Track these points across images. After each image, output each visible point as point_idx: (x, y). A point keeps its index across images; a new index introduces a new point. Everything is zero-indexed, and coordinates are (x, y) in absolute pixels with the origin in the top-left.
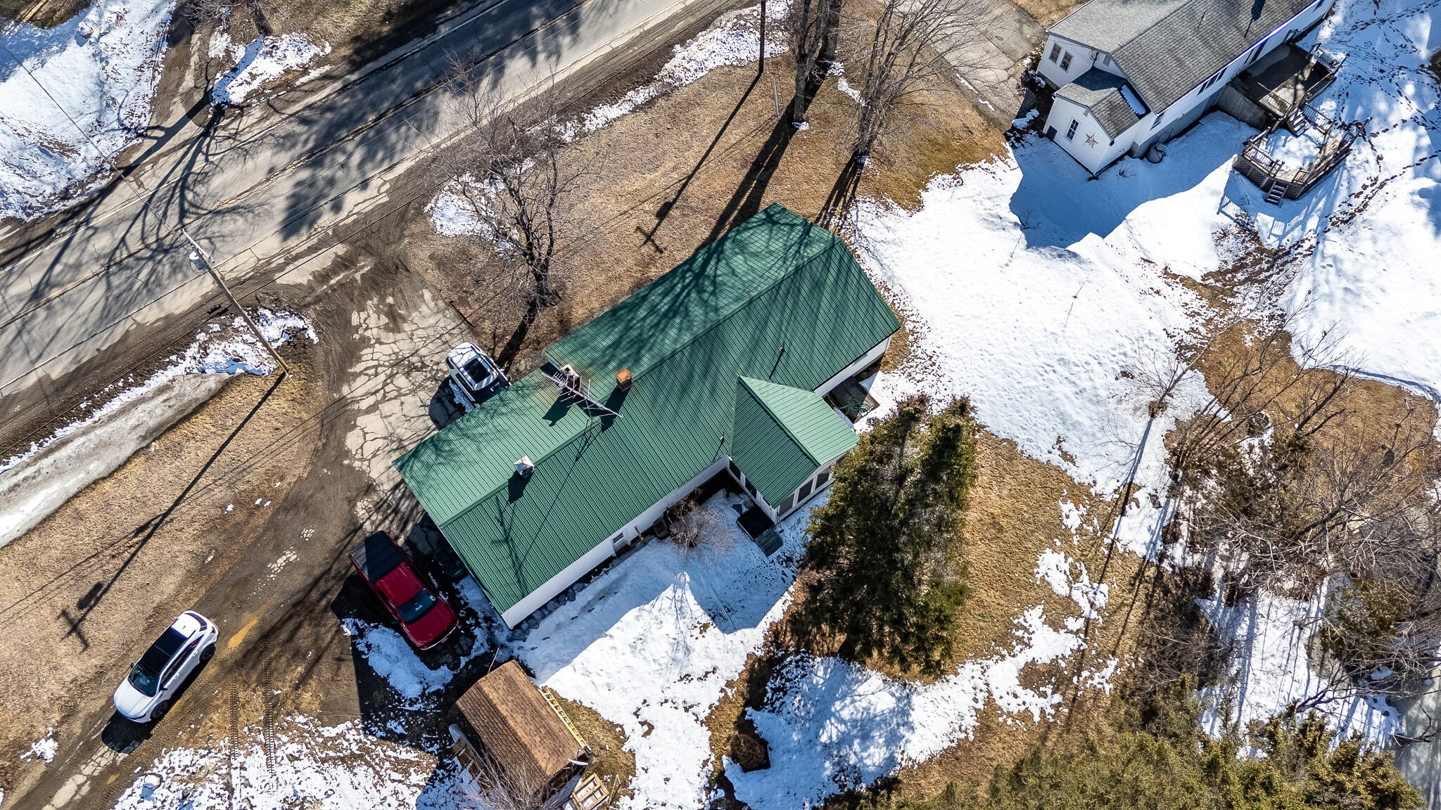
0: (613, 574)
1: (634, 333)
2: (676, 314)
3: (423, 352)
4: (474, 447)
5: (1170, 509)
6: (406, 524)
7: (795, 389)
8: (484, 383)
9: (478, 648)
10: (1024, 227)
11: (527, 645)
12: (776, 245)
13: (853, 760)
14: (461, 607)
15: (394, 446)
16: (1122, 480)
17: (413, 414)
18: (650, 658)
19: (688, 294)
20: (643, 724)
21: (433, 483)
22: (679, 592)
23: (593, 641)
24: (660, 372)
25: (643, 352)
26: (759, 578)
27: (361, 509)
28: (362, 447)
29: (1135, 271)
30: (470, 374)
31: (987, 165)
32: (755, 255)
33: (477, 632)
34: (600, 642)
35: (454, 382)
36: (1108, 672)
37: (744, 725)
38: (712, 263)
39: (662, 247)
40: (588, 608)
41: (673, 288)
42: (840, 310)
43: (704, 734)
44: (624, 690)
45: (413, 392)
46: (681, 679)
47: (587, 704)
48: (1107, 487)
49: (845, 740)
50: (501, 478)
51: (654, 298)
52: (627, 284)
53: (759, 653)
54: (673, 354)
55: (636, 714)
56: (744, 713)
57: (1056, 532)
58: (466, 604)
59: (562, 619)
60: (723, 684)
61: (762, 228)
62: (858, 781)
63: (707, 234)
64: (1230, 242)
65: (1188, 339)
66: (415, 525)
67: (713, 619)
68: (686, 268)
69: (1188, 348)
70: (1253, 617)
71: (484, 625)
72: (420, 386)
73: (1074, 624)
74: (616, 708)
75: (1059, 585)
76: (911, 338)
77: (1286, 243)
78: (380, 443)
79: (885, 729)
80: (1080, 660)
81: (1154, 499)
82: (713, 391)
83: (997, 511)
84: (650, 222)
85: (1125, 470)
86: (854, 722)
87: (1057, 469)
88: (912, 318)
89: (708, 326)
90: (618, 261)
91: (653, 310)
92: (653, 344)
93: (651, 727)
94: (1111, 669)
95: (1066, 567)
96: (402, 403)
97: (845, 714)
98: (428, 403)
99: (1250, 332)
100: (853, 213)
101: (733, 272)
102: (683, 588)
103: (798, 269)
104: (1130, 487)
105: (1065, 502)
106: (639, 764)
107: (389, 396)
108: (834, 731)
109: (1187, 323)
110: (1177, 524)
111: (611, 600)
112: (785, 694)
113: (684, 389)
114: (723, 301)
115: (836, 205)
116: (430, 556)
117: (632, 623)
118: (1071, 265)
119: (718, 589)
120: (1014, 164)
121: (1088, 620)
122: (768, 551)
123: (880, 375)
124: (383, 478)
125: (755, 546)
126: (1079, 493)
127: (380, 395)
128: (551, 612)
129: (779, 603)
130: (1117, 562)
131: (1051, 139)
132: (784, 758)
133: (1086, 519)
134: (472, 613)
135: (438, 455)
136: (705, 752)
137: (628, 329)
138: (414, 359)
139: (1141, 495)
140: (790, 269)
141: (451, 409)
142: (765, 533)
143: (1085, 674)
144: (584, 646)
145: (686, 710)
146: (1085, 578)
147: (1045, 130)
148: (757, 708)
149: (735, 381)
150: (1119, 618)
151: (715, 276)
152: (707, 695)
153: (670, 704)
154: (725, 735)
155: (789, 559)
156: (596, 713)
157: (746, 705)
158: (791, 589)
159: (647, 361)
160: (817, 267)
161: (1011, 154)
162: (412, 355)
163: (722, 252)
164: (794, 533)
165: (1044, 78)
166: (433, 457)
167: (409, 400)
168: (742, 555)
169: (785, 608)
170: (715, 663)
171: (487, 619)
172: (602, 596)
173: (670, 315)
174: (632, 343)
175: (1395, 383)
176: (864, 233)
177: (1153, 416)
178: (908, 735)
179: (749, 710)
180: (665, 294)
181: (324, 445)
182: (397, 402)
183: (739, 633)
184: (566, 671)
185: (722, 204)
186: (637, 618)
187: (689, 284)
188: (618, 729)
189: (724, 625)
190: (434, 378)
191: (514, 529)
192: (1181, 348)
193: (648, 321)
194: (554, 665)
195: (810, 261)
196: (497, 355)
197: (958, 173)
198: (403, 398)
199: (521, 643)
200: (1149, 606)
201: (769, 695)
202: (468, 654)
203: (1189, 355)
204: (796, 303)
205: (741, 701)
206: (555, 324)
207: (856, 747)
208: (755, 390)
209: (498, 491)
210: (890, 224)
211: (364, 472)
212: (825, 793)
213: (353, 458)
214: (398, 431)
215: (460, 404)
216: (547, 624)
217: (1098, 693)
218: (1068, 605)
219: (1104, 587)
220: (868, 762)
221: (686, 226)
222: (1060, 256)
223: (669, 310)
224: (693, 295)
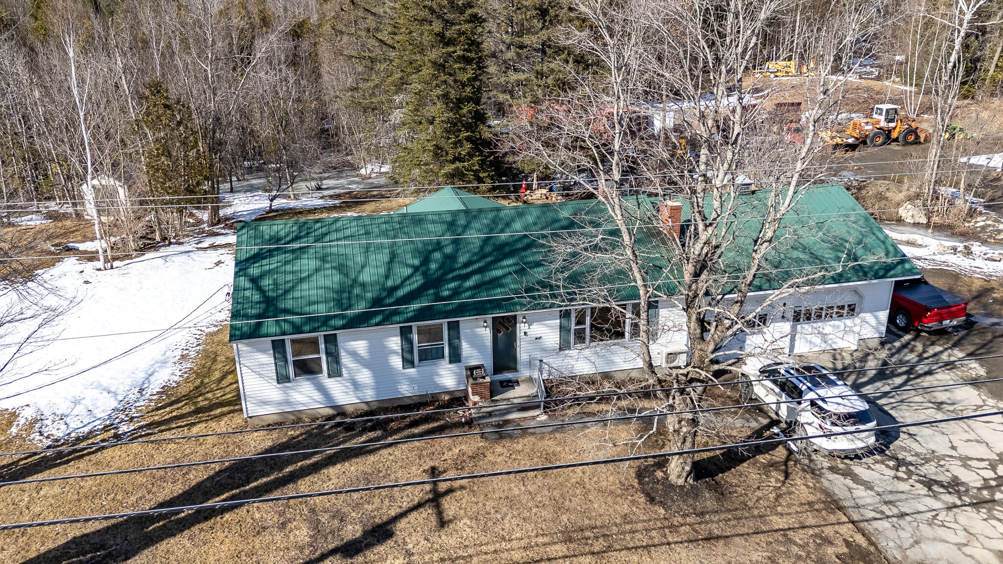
19: (466, 265)
38: (400, 293)
41: (477, 287)
45: (936, 457)
96: (953, 449)
101: (393, 257)
138: (950, 498)
151: (416, 269)
162: (957, 506)
167: (942, 450)
173: (507, 249)
180: (495, 283)
182: (964, 451)
187: (454, 279)
190: (899, 461)
198: (954, 455)
223: (506, 256)
224: (462, 259)
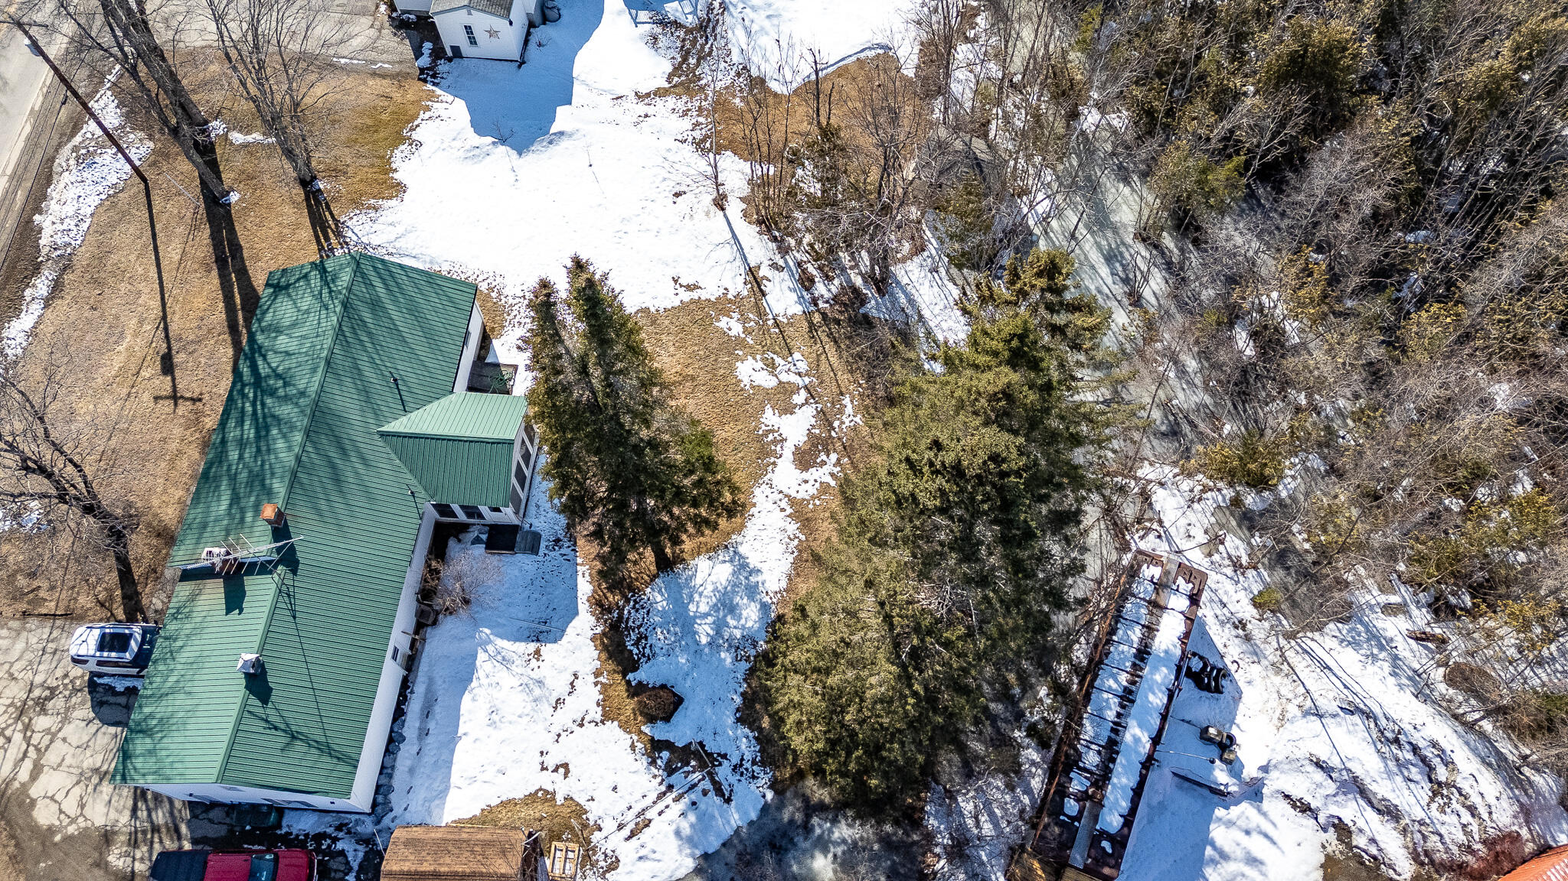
0: (419, 688)
1: (243, 476)
2: (267, 429)
3: (39, 679)
4: (182, 696)
5: (791, 264)
6: (177, 830)
7: (436, 403)
8: (134, 645)
9: (355, 856)
10: (503, 141)
11: (398, 810)
12: (306, 302)
13: (738, 634)
14: (305, 842)
15: (95, 780)
16: (742, 271)
17: (85, 738)
18: (515, 718)
19: (263, 404)
20: (556, 770)
21: (171, 759)
22: (490, 648)
23: (453, 751)
24: (301, 484)
25: (268, 482)
26: (547, 577)
27: (117, 859)
28: (61, 812)
29: (616, 112)
30: (110, 650)
31: (428, 114)
32: (294, 325)
33: (340, 846)
34: (460, 747)
35: (101, 675)
36: (849, 410)
37: (637, 690)
38: (260, 362)
39: (195, 396)
40: (424, 733)
41: (243, 411)
42: (413, 311)
43: (612, 727)
44: (516, 761)
45: (66, 720)
46: (555, 708)
47: (495, 802)
48: (737, 285)
49: (719, 626)
50: (237, 690)
51: (233, 434)
52: (194, 453)
53: (599, 630)
54: (298, 459)
55: (544, 769)
56: (628, 683)
57: (732, 347)
58: (307, 835)
59: (408, 763)
60: (592, 679)
61: (279, 300)
62: (754, 644)
63: (230, 352)
64: (663, 42)
65: (698, 134)
66: (189, 824)
67: (538, 640)
68: (239, 386)
69: (704, 140)
70: (902, 288)
71: (341, 835)
72: (67, 709)
73: (800, 398)
74: (522, 781)
75: (767, 381)
76: (494, 295)
77: (702, 14)
78: (77, 791)
79: (740, 590)
80: (825, 418)
81: (774, 266)
82: (364, 461)
83: (679, 368)
84: (164, 384)
85: (739, 262)
86: (715, 608)
87: (692, 301)
88: (480, 279)
89: (308, 412)
90: (164, 440)
91: (242, 444)
92: (271, 468)
93: (566, 766)
94: (849, 406)
95: (760, 364)
96: (64, 740)
97: (704, 608)
98: (92, 715)
99: (734, 96)
100: (350, 234)
101: (287, 353)
102: (490, 642)
103: (345, 305)
104: (752, 272)
105: (719, 320)
106: (581, 800)
107: (43, 746)
108: (707, 628)
109: (687, 123)
110: (804, 271)
111: (437, 709)
112: (646, 638)
113: (337, 480)
114: (301, 384)
115: (327, 239)
116: (231, 831)
117: (472, 708)
118: (564, 143)
119: (520, 615)
120: (450, 98)
121: (806, 387)
122: (534, 549)
123: (496, 343)
124: (113, 815)
125: (520, 556)
126: (723, 305)
127: (32, 753)
128: (393, 767)
129: (580, 578)
130: (790, 331)
131: (461, 57)
132: (689, 683)
133: (744, 320)
134: (320, 837)
135: (151, 736)
136: (625, 739)
137: (233, 478)
138: (37, 693)
139: (764, 271)
140: (338, 309)
141: (122, 700)
142: (518, 539)
143: (836, 424)
144: (449, 764)
145: (581, 725)
146: (778, 360)
147: (449, 53)
148: (635, 669)
149: (377, 437)
150: (824, 366)
151: (274, 371)
152: (588, 697)
153: (564, 734)
154: (629, 712)
155: (557, 541)
156: (510, 801)
157: (624, 677)
158: (579, 561)
159: (279, 487)
160: (360, 289)
161: (438, 91)
162: (30, 691)
163: (260, 348)
164: (542, 518)
165: (409, 12)
166: (148, 740)
167: (68, 730)
168: (516, 572)
169: (588, 578)
170: (571, 671)
171: (339, 828)
172: (427, 713)
173: (263, 433)
174: (250, 484)
175: (854, 58)
176: (375, 243)
177: (723, 209)
178: (760, 578)
179: (630, 676)
180: (241, 422)
181: (17, 845)
182: (58, 743)
183: (569, 630)
184: (453, 796)
185: (220, 316)
186: (474, 700)
187: (255, 396)
188: (540, 794)
189: (551, 636)
190: (76, 691)
191: (292, 721)
192: (699, 145)
193: (247, 455)
194: (437, 802)
195: (350, 290)
196: (121, 616)
197: (409, 138)
198: (60, 735)
199: (391, 815)
200: (836, 342)
201: (635, 651)
202: (351, 869)
203: (708, 145)
204: (370, 334)
205: (619, 677)
206: (154, 542)
207: (732, 622)
208: (402, 430)
209: (244, 705)
210: (390, 220)
211: (86, 829)
212: (740, 676)
213: (59, 829)
214: (85, 765)
215: (127, 689)
216: (399, 780)
217: (855, 429)
218: (786, 390)
219: (797, 356)
220: (749, 624)
221: (203, 360)
222: (551, 142)
223: (257, 431)
224: (269, 401)
